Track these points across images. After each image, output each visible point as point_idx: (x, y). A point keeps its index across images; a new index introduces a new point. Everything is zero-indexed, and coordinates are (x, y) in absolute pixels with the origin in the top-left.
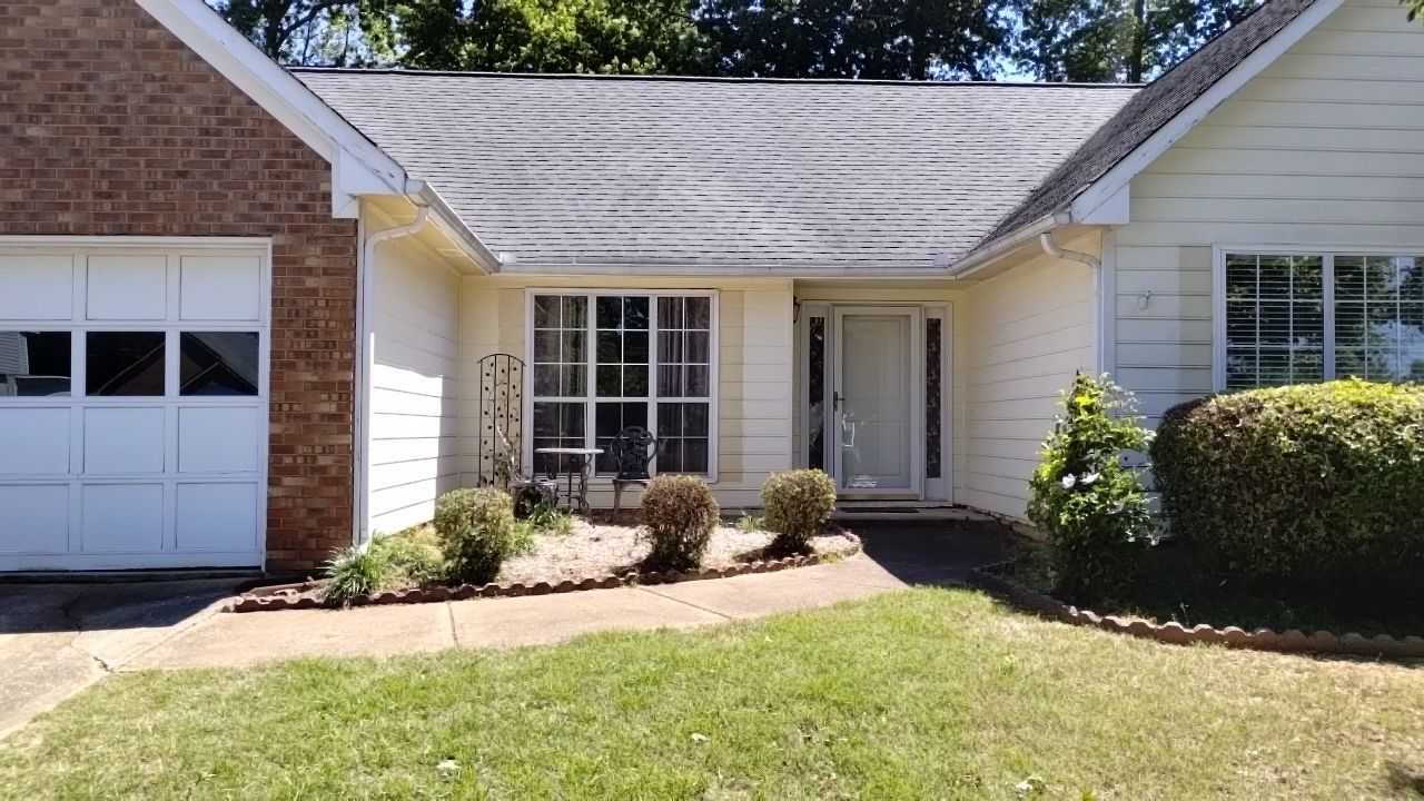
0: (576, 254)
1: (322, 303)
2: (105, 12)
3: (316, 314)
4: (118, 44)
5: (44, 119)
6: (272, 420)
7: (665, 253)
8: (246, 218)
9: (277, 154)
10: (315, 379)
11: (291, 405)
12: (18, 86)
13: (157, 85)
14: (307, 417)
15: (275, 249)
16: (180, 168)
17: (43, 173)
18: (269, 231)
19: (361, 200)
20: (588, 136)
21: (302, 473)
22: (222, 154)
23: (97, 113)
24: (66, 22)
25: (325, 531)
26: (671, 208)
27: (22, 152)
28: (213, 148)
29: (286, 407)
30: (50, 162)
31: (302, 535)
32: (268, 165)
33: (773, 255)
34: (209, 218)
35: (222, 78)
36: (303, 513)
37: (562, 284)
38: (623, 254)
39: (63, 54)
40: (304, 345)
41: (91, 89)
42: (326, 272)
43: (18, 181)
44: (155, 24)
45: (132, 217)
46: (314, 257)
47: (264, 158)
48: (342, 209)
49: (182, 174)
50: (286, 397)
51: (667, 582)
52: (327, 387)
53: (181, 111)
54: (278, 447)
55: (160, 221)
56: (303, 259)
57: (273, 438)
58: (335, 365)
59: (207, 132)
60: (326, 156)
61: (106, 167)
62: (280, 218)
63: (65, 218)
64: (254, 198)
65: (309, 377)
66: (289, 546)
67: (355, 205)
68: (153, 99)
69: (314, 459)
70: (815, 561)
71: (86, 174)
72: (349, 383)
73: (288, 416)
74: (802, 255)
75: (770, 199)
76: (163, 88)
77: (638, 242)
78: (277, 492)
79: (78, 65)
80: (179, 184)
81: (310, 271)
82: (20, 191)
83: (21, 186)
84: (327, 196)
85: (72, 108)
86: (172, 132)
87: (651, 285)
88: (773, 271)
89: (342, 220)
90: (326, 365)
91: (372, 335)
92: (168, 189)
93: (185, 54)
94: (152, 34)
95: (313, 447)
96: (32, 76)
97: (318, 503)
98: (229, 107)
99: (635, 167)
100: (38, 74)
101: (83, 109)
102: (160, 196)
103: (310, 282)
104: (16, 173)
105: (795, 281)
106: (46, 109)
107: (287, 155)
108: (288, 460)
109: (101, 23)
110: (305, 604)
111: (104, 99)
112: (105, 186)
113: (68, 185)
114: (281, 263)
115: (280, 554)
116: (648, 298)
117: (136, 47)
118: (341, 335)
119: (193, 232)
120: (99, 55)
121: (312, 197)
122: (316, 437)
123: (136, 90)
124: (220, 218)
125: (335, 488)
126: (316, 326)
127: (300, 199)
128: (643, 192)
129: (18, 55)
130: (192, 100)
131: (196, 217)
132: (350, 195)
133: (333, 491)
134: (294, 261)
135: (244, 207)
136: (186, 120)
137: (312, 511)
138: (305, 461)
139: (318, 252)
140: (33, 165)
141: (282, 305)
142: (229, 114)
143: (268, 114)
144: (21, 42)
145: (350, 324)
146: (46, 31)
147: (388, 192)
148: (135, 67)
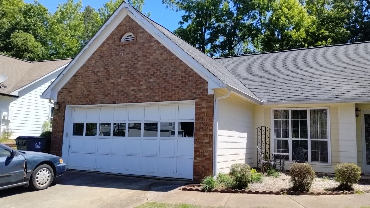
0: (284, 99)
1: (205, 115)
2: (164, 53)
3: (204, 118)
4: (166, 60)
5: (153, 77)
6: (195, 143)
7: (311, 97)
8: (190, 96)
9: (196, 81)
10: (204, 133)
11: (199, 140)
12: (149, 71)
13: (173, 68)
14: (202, 143)
15: (196, 103)
16: (177, 86)
17: (152, 89)
18: (195, 99)
19: (214, 90)
20: (294, 66)
21: (201, 156)
22: (185, 82)
23: (162, 75)
24: (157, 56)
25: (206, 172)
26: (315, 84)
27: (149, 85)
28: (184, 80)
29: (198, 140)
30: (154, 86)
31: (201, 172)
32: (195, 83)
33: (347, 96)
34: (183, 96)
35: (186, 65)
36: (201, 167)
37: (282, 107)
38: (298, 98)
39: (157, 63)
40: (202, 125)
41: (161, 70)
42: (207, 108)
43: (148, 91)
44: (173, 55)
45: (168, 97)
46: (204, 104)
47: (194, 82)
48: (210, 92)
49: (178, 87)
50: (198, 138)
51: (296, 195)
52: (206, 135)
53: (178, 73)
54: (196, 150)
55: (173, 98)
56: (202, 105)
57: (195, 148)
58: (208, 130)
59: (182, 77)
60: (207, 80)
61: (164, 87)
62: (197, 95)
63: (156, 98)
64: (192, 91)
65: (203, 133)
66: (198, 175)
67: (213, 91)
68: (173, 71)
69: (204, 153)
70: (352, 193)
71: (160, 88)
72: (211, 135)
73: (198, 143)
74: (357, 96)
75: (348, 79)
76: (174, 68)
77: (303, 94)
78: (196, 161)
79: (159, 65)
80: (177, 89)
81: (203, 107)
82: (148, 93)
83: (149, 92)
84: (207, 90)
85: (158, 74)
86: (176, 78)
87: (307, 106)
88: (346, 101)
89: (210, 95)
90: (206, 130)
91: (217, 123)
92: (175, 90)
93: (179, 60)
94: (173, 57)
95: (203, 151)
96: (151, 68)
97: (204, 165)
98: (187, 71)
99: (306, 73)
100: (152, 68)
101: (160, 74)
102: (173, 92)
103: (203, 110)
104: (148, 89)
105: (355, 103)
106: (153, 75)
107: (199, 81)
108: (198, 153)
109: (163, 56)
110: (197, 190)
111: (164, 72)
112: (163, 91)
113: (157, 91)
114: (197, 106)
115: (196, 177)
116: (307, 110)
117: (170, 60)
118: (210, 123)
119: (180, 100)
120: (163, 63)
121: (204, 90)
122: (204, 148)
123: (170, 69)
124: (185, 96)
125: (208, 161)
126: (204, 121)
127: (201, 91)
128: (308, 80)
129: (149, 65)
130: (180, 70)
131: (180, 96)
132: (211, 89)
133: (208, 162)
134: (200, 105)
135: (189, 93)
136: (179, 75)
137: (203, 166)
138: (202, 154)
139: (205, 103)
140: (151, 87)
141: (197, 116)
142: (187, 73)
143: (195, 72)
144: (149, 62)
145: (212, 120)
146: (154, 59)
147: (219, 88)
148: (169, 64)
